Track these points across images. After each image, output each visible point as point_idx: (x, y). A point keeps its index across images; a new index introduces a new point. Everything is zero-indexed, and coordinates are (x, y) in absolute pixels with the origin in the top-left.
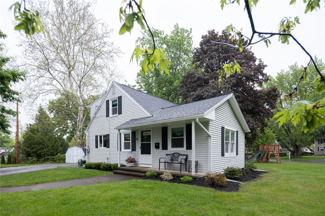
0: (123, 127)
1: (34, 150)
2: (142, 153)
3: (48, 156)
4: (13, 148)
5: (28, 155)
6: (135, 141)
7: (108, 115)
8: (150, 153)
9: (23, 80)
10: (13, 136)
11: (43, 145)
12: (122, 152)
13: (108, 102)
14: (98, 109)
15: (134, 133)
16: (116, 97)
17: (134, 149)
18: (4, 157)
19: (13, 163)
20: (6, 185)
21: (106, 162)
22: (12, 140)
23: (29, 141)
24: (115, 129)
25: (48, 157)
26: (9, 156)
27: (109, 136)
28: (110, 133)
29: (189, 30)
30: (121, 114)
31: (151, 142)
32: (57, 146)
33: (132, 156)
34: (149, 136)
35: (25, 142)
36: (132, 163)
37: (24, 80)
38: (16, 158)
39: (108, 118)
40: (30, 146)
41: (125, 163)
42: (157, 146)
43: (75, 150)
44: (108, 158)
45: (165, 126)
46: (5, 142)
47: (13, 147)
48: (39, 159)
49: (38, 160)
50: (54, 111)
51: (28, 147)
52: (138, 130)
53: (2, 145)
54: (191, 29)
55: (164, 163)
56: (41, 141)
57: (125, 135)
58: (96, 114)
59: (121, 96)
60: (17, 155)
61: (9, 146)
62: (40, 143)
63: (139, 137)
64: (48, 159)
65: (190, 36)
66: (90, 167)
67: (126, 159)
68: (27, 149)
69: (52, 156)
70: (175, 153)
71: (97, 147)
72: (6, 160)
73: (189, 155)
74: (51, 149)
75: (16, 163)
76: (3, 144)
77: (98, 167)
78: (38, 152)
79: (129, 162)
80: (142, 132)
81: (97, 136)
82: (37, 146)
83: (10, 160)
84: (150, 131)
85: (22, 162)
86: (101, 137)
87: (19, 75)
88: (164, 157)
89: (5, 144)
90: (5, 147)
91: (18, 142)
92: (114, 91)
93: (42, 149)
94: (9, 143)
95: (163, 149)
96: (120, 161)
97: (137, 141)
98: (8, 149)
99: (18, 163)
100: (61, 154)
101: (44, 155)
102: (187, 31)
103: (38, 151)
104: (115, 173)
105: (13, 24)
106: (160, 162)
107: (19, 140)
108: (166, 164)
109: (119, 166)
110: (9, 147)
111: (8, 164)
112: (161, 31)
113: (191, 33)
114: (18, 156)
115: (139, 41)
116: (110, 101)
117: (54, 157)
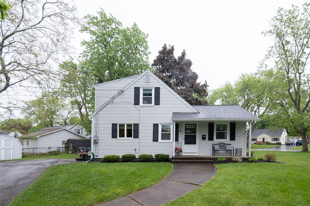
2: (186, 143)
6: (178, 132)
7: (137, 102)
8: (195, 143)
12: (159, 142)
13: (137, 89)
16: (151, 86)
17: (177, 140)
21: (133, 153)
27: (138, 125)
28: (140, 123)
30: (159, 105)
31: (197, 134)
34: (195, 129)
39: (137, 106)
42: (204, 138)
44: (136, 149)
45: (212, 122)
52: (182, 123)
57: (162, 126)
59: (160, 87)
63: (182, 129)
70: (220, 143)
71: (114, 137)
81: (115, 125)
84: (196, 124)
86: (122, 125)
92: (147, 80)
95: (209, 140)
97: (180, 133)
116: (141, 88)
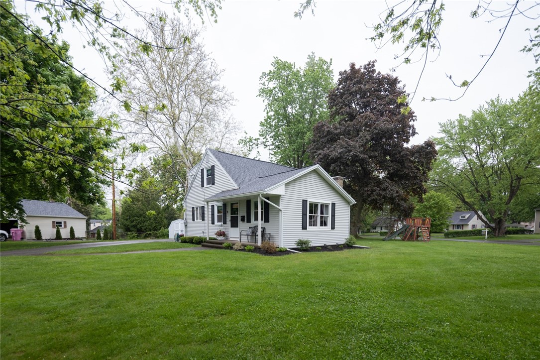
0: (212, 199)
1: (134, 223)
2: (231, 227)
3: (151, 231)
4: (111, 222)
5: (127, 229)
6: (226, 214)
7: (203, 186)
8: (237, 227)
9: (115, 148)
10: (109, 205)
11: (144, 217)
13: (202, 170)
14: (194, 178)
15: (225, 205)
16: (209, 165)
17: (225, 223)
18: (100, 232)
19: (111, 238)
20: (102, 251)
21: (202, 235)
22: (109, 210)
23: (128, 212)
24: (203, 201)
25: (149, 232)
26: (105, 230)
27: (204, 208)
29: (329, 61)
30: (214, 184)
31: (239, 215)
32: (161, 218)
33: (222, 229)
34: (237, 209)
35: (123, 213)
36: (221, 237)
37: (117, 148)
38: (113, 234)
39: (203, 188)
40: (129, 219)
41: (215, 236)
42: (243, 220)
43: (180, 223)
44: (203, 232)
45: (249, 199)
46: (101, 213)
47: (110, 219)
48: (140, 234)
49: (138, 236)
50: (160, 172)
51: (127, 220)
52: (228, 202)
53: (97, 217)
54: (331, 60)
55: (247, 236)
56: (141, 212)
57: (218, 207)
58: (192, 183)
59: (214, 165)
60: (114, 229)
61: (106, 218)
62: (141, 215)
63: (229, 209)
64: (150, 234)
65: (331, 69)
66: (185, 241)
67: (216, 232)
68: (126, 223)
69: (155, 230)
70: (256, 226)
71: (193, 220)
72: (102, 235)
73: (266, 228)
74: (153, 222)
75: (113, 239)
76: (98, 215)
77: (191, 241)
78: (138, 226)
79: (219, 236)
80: (232, 204)
81: (193, 208)
82: (137, 218)
83: (107, 235)
84: (237, 203)
85: (120, 238)
86: (197, 208)
87: (112, 143)
88: (247, 230)
89: (101, 216)
90: (100, 219)
91: (115, 214)
92: (208, 159)
93: (143, 223)
94: (105, 214)
95: (247, 222)
96: (208, 234)
97: (227, 214)
98: (104, 222)
99: (116, 239)
100: (165, 229)
101: (145, 229)
102: (327, 62)
103: (138, 224)
104: (203, 246)
105: (104, 72)
106: (241, 235)
107: (116, 210)
108: (249, 237)
109: (208, 239)
110: (106, 220)
111: (104, 239)
112: (291, 64)
113: (331, 64)
114: (115, 231)
115: (264, 77)
116: (204, 169)
117: (157, 232)
